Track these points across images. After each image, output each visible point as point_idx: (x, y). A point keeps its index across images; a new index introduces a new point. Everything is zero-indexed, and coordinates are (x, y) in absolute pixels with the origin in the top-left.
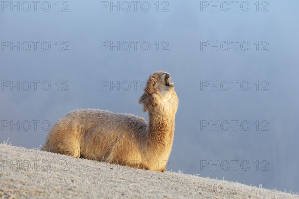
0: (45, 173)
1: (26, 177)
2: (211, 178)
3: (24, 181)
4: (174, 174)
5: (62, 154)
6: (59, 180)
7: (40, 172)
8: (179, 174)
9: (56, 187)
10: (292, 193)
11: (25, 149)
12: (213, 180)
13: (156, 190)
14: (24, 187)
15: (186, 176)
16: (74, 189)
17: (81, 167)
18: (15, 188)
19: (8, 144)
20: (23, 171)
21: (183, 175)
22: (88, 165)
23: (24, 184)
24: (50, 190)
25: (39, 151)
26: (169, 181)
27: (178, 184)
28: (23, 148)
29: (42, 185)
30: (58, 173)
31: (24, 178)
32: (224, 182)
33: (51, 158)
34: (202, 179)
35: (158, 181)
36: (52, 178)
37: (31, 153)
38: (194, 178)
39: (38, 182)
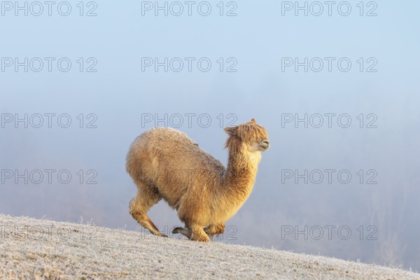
0: (131, 254)
1: (111, 258)
2: (307, 254)
3: (109, 263)
4: (267, 251)
6: (145, 261)
7: (126, 253)
8: (273, 250)
9: (142, 269)
10: (392, 267)
11: (110, 229)
12: (308, 255)
13: (248, 268)
14: (109, 270)
15: (279, 253)
16: (161, 270)
17: (168, 246)
18: (99, 270)
19: (92, 225)
20: (107, 252)
21: (276, 251)
22: (176, 244)
23: (108, 266)
24: (137, 272)
25: (124, 231)
26: (262, 259)
27: (272, 261)
28: (107, 229)
29: (127, 266)
30: (144, 254)
31: (108, 260)
32: (320, 257)
33: (137, 238)
34: (296, 255)
35: (250, 258)
36: (138, 259)
37: (116, 234)
38: (288, 255)
39: (123, 263)
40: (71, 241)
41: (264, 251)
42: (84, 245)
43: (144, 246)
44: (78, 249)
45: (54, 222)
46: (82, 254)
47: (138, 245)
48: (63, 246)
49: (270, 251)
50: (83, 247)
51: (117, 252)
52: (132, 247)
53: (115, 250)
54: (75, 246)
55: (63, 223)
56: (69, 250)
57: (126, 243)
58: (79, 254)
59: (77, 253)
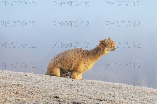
0: (47, 84)
1: (39, 85)
2: (112, 82)
3: (38, 87)
4: (97, 81)
5: (53, 76)
6: (52, 86)
7: (45, 83)
8: (100, 81)
9: (51, 89)
10: (144, 87)
11: (38, 75)
12: (113, 83)
13: (90, 88)
14: (39, 89)
15: (102, 82)
16: (58, 89)
17: (61, 80)
18: (35, 90)
19: (32, 73)
20: (38, 83)
21: (101, 82)
22: (63, 79)
23: (38, 88)
24: (49, 90)
25: (44, 75)
26: (95, 84)
27: (99, 85)
28: (38, 74)
29: (45, 88)
30: (52, 83)
31: (38, 86)
32: (117, 83)
33: (49, 78)
34: (108, 83)
35: (91, 84)
36: (49, 86)
37: (41, 76)
38: (105, 83)
39: (44, 87)
40: (24, 79)
41: (96, 81)
42: (29, 80)
43: (51, 81)
44: (27, 82)
45: (18, 72)
46: (28, 84)
47: (49, 80)
48: (21, 81)
49: (98, 81)
50: (29, 81)
51: (41, 83)
52: (47, 81)
53: (41, 82)
54: (26, 81)
55: (21, 72)
56: (23, 83)
57: (45, 80)
58: (27, 84)
59: (26, 84)
